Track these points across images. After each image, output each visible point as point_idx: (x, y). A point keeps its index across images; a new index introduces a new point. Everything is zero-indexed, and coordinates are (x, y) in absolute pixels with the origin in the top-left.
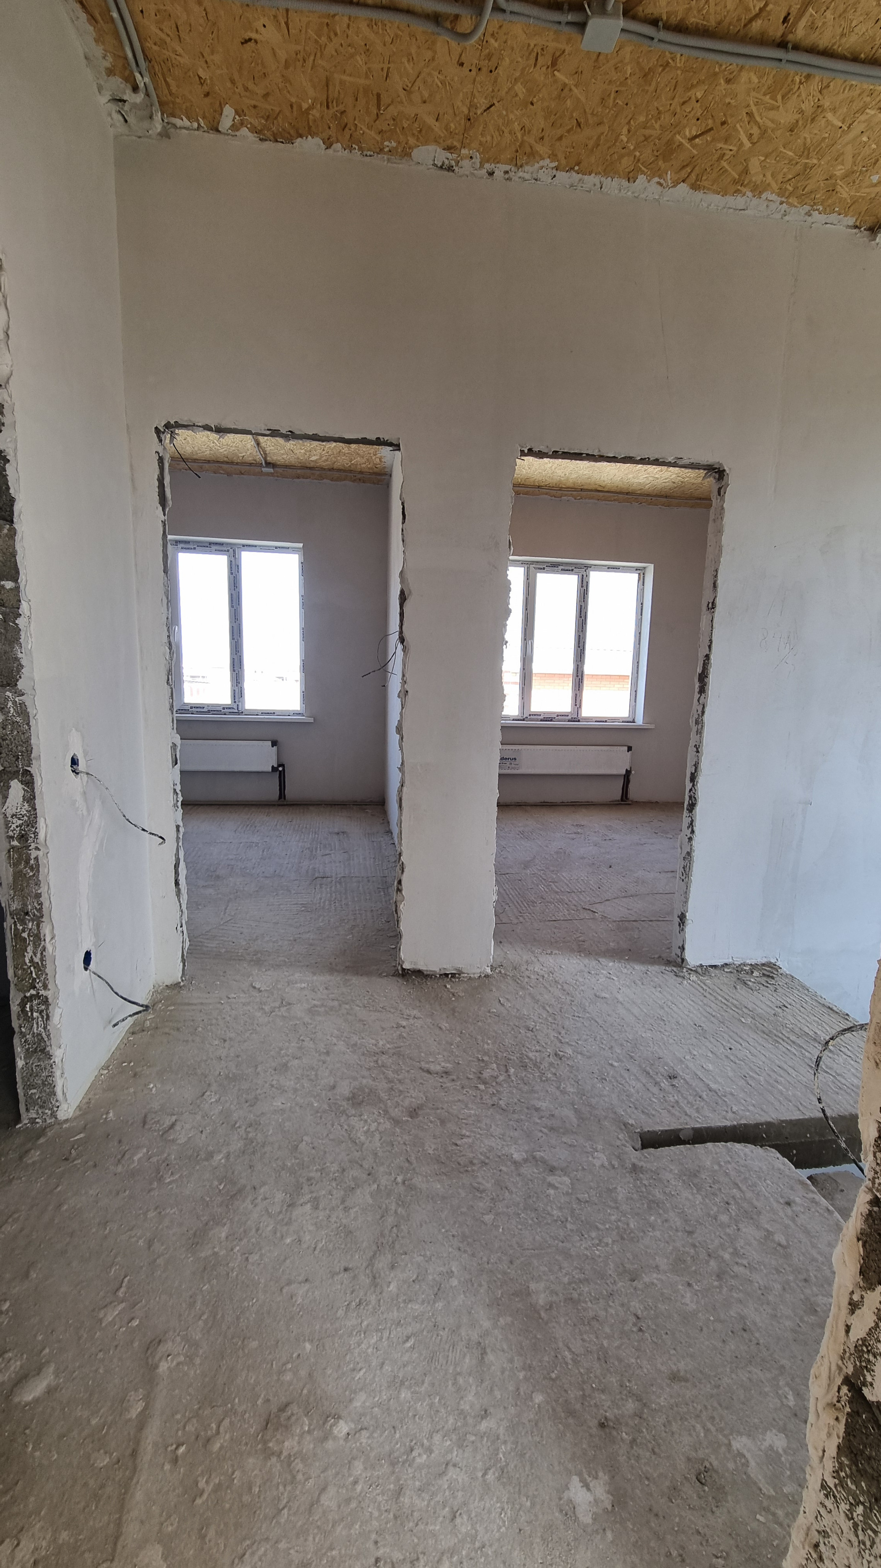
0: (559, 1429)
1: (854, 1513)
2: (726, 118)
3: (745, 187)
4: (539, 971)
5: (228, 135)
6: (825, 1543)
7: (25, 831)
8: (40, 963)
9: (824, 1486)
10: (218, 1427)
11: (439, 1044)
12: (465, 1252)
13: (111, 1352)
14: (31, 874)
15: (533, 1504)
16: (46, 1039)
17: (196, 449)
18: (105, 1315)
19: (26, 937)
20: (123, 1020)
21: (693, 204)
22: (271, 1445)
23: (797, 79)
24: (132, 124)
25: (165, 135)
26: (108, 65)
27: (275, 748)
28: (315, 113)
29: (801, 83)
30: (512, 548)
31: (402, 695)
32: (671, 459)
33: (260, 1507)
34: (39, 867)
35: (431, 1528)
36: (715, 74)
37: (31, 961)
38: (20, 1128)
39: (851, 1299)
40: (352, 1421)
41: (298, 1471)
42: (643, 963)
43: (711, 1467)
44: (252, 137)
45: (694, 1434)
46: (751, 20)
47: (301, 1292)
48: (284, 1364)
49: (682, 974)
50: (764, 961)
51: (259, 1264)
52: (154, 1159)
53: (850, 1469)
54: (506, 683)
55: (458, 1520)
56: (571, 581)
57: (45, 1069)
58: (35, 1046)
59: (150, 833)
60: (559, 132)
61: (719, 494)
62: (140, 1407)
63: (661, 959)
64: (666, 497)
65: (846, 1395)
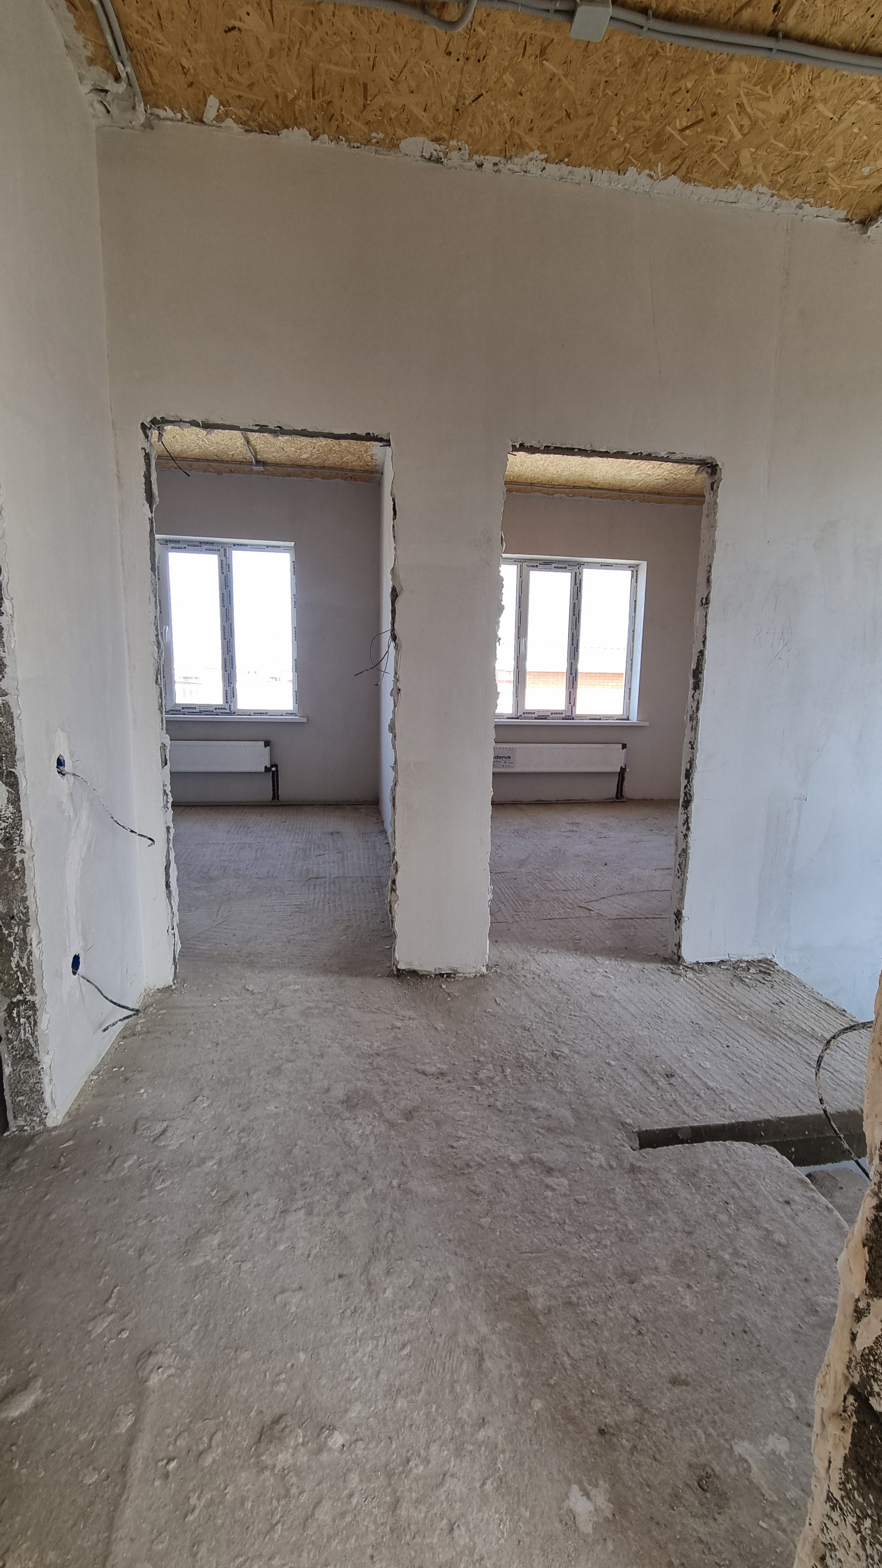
0: (558, 1437)
1: (862, 1526)
2: (717, 109)
3: (736, 179)
4: (535, 970)
5: (213, 126)
6: (831, 1557)
7: (10, 833)
8: (26, 968)
9: (830, 1498)
10: (211, 1439)
11: (434, 1044)
12: (462, 1256)
13: (100, 1365)
14: (17, 877)
15: (533, 1514)
16: (33, 1045)
17: (185, 447)
18: (94, 1328)
19: (12, 941)
20: (113, 1025)
21: (684, 196)
22: (264, 1458)
23: (788, 69)
24: (114, 116)
25: (148, 125)
26: (89, 54)
27: (268, 748)
28: (301, 104)
29: (791, 73)
30: (504, 544)
31: (395, 693)
32: (663, 454)
33: (254, 1523)
34: (24, 870)
35: (428, 1541)
36: (706, 64)
37: (18, 965)
38: (8, 1136)
39: (857, 1306)
40: (347, 1431)
41: (292, 1485)
42: (639, 961)
43: (712, 1473)
44: (237, 128)
45: (695, 1439)
46: (741, 9)
47: (294, 1301)
48: (279, 1375)
49: (678, 972)
50: (760, 957)
51: (252, 1272)
52: (145, 1166)
53: (857, 1481)
54: (501, 681)
55: (456, 1533)
56: (564, 579)
57: (33, 1075)
58: (22, 1053)
59: (139, 835)
60: (549, 123)
61: (712, 489)
62: (129, 1421)
63: (657, 957)
64: (658, 494)
65: (852, 1404)
